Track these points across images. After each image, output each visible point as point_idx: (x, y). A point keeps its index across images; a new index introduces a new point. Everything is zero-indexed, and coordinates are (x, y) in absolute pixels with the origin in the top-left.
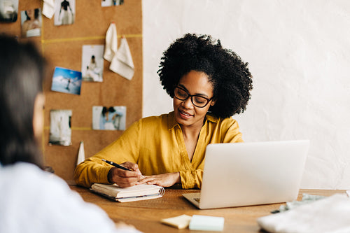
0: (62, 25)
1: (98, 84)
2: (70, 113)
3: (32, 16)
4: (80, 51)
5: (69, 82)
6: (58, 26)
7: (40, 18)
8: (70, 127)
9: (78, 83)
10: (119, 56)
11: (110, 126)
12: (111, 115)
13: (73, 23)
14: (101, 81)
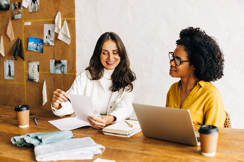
0: (33, 12)
1: (53, 47)
2: (38, 63)
3: (17, 6)
4: (43, 27)
5: (37, 45)
6: (31, 13)
7: (22, 8)
8: (38, 71)
9: (41, 46)
10: (62, 30)
11: (59, 72)
12: (59, 65)
13: (38, 11)
14: (54, 45)
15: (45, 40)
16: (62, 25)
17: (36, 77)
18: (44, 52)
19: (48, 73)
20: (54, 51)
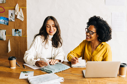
0: (2, 3)
1: (14, 22)
2: (5, 31)
4: (8, 12)
5: (5, 21)
6: (1, 4)
8: (6, 35)
9: (7, 22)
10: (19, 14)
11: (17, 35)
12: (17, 32)
13: (5, 3)
14: (14, 21)
15: (9, 19)
16: (19, 11)
17: (4, 38)
18: (9, 25)
19: (11, 36)
20: (14, 24)
